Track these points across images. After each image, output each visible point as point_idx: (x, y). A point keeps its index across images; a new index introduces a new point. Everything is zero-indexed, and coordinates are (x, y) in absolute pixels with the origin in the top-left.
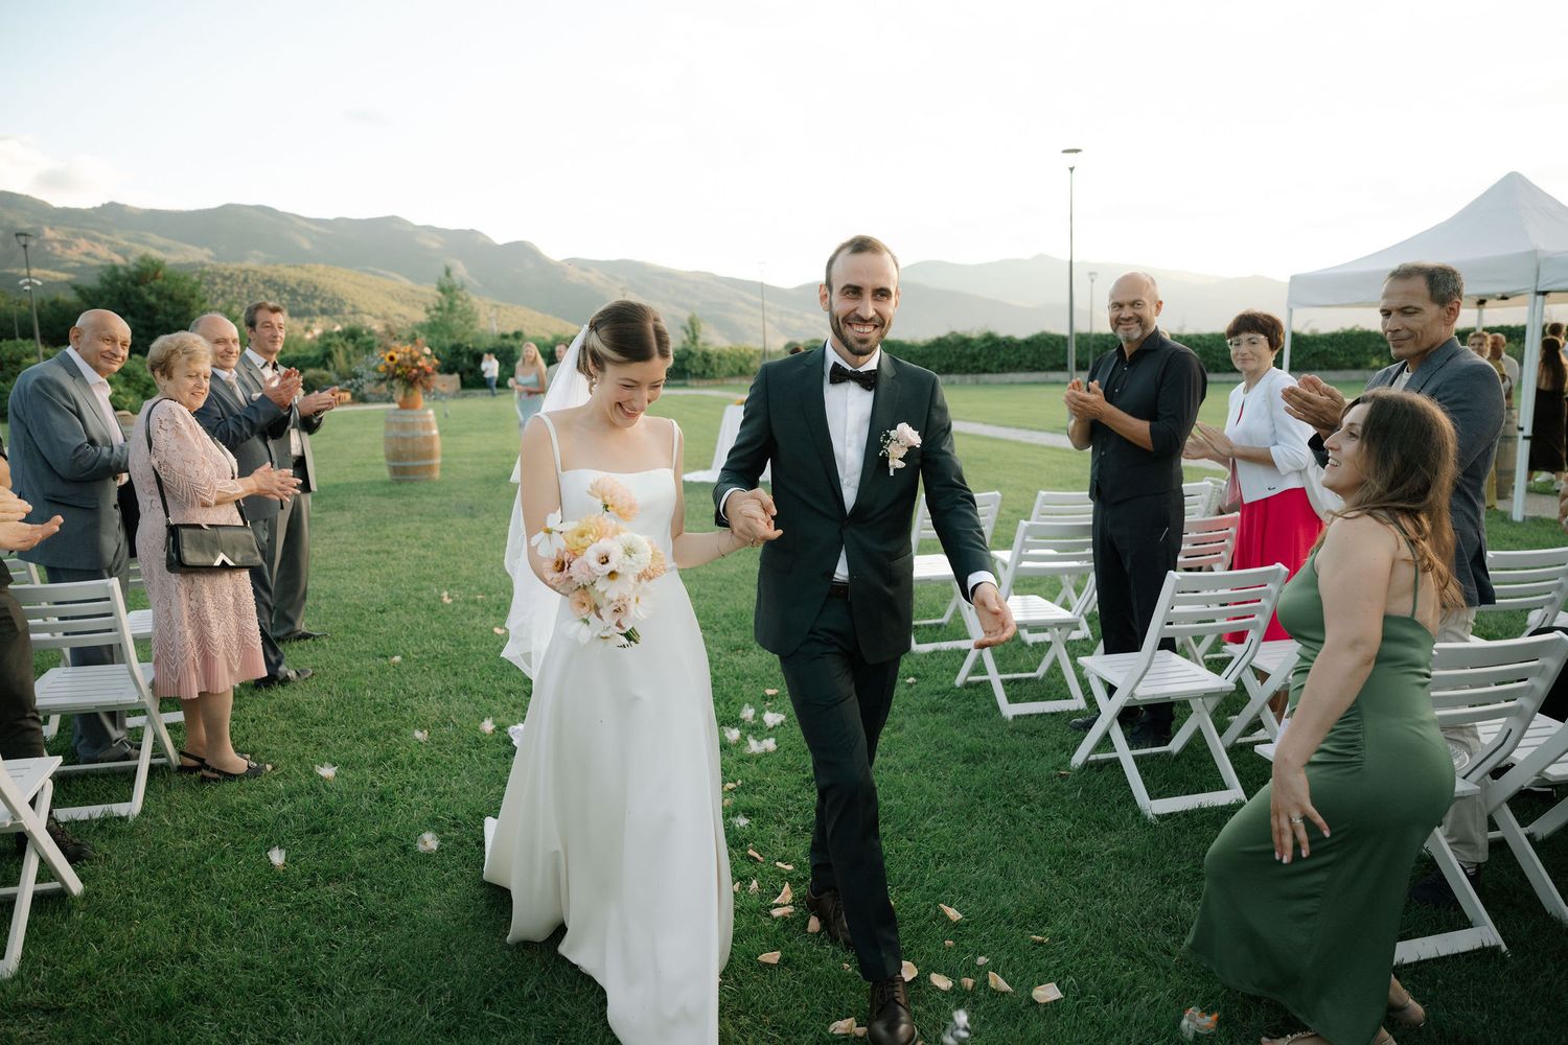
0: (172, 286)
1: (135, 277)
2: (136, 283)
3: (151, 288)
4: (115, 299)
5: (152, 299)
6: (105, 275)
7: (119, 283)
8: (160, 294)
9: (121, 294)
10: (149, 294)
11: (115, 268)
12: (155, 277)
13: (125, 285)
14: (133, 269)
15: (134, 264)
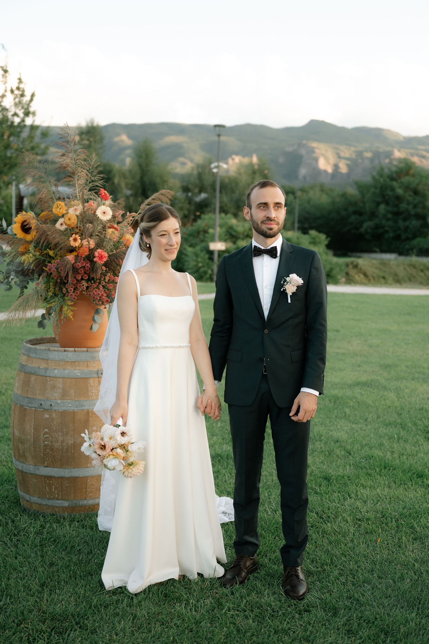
0: (417, 181)
1: (394, 175)
2: (392, 179)
3: (402, 183)
4: (378, 191)
5: (400, 191)
6: (375, 174)
7: (381, 180)
8: (407, 188)
9: (382, 187)
10: (400, 187)
11: (382, 169)
12: (407, 174)
13: (385, 181)
14: (394, 169)
15: (396, 166)
